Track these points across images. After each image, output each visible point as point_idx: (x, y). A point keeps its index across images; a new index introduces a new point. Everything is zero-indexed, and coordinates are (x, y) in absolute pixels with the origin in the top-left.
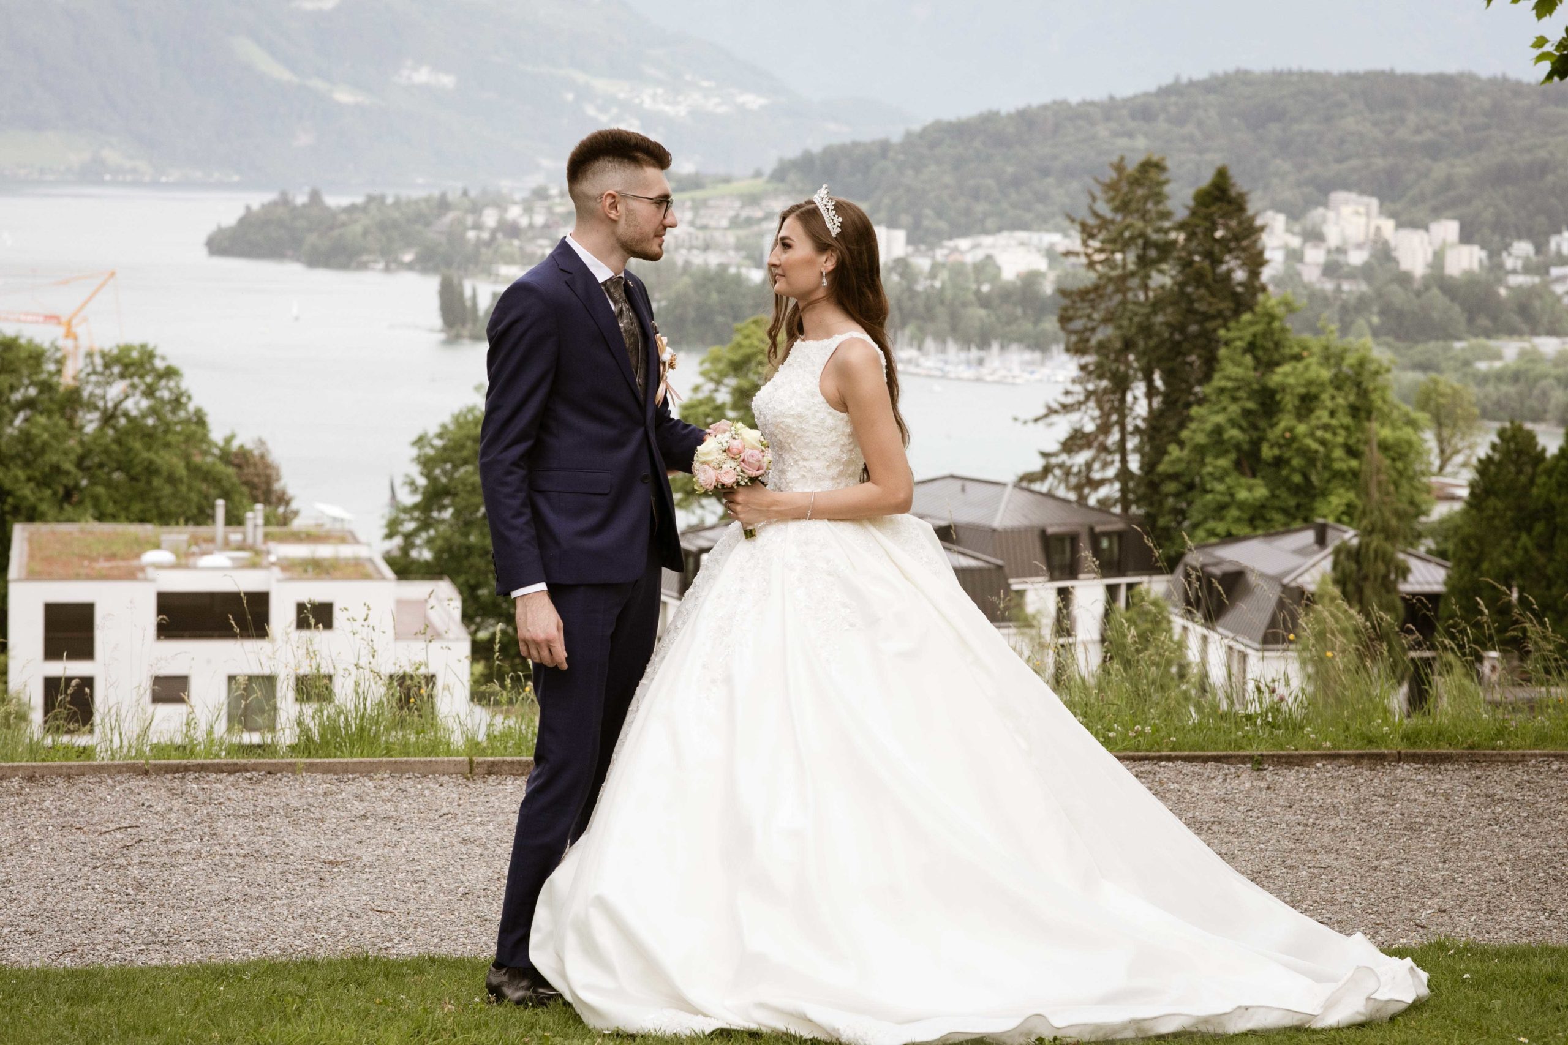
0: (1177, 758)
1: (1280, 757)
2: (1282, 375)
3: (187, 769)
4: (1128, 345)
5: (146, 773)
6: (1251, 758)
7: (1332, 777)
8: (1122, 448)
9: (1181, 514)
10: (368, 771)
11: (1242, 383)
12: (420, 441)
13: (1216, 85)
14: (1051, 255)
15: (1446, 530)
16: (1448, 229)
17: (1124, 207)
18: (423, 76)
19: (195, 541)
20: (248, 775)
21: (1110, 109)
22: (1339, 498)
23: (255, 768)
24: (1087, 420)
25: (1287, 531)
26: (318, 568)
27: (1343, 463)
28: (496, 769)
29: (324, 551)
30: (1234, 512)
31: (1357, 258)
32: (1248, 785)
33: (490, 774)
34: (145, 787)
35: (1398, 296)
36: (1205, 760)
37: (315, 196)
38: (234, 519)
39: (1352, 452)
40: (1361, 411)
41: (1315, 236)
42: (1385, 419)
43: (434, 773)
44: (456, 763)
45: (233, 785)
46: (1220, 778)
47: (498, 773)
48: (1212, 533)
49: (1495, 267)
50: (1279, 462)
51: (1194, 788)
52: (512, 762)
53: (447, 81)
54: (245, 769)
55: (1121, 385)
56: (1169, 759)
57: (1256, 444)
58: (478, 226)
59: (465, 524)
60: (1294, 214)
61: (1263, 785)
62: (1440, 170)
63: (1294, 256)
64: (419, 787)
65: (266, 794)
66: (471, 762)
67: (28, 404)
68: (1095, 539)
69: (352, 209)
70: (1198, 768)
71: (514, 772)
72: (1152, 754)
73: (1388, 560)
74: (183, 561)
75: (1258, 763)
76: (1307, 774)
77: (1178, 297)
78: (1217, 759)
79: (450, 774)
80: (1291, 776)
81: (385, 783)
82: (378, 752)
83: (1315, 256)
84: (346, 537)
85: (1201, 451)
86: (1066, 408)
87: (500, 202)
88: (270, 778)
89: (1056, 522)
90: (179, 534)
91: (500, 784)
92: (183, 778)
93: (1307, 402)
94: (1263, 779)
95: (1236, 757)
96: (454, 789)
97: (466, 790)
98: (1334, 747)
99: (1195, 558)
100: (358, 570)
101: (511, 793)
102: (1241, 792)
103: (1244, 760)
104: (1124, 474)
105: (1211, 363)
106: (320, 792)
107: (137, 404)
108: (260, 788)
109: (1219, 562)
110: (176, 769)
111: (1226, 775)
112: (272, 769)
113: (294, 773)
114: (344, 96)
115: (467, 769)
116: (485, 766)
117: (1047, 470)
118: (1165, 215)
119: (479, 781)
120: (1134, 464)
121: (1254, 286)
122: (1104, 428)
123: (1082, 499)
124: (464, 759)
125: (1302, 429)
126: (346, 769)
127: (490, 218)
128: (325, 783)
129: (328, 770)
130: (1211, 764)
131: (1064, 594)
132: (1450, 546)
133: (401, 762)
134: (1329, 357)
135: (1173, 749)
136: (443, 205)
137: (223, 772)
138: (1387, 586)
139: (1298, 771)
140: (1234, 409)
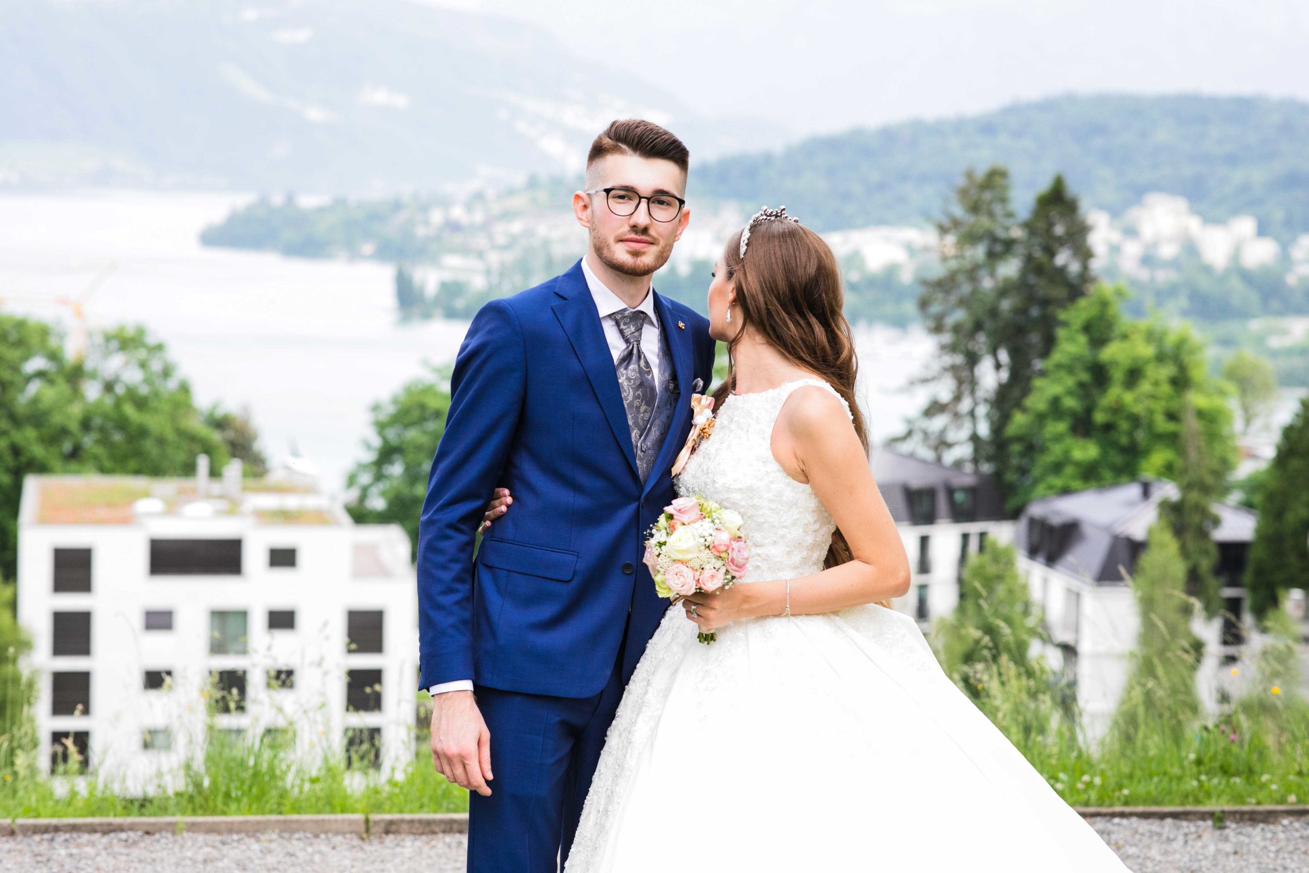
0: (1131, 815)
1: (1242, 814)
2: (1112, 352)
3: (57, 829)
4: (978, 326)
5: (12, 833)
6: (1211, 815)
7: (1302, 837)
8: (972, 414)
9: (1023, 471)
10: (254, 831)
11: (1077, 359)
12: (376, 408)
13: (1047, 106)
14: (910, 249)
15: (1253, 486)
16: (1245, 226)
17: (975, 208)
18: (381, 97)
19: (181, 492)
20: (123, 836)
21: (959, 126)
22: (1159, 457)
23: (132, 828)
24: (944, 390)
25: (1115, 484)
26: (286, 517)
27: (1163, 425)
28: (393, 828)
29: (291, 502)
30: (1069, 470)
31: (1168, 251)
32: (1212, 849)
33: (387, 832)
34: (9, 851)
35: (1204, 284)
36: (1162, 816)
37: (290, 200)
38: (215, 473)
39: (1172, 416)
40: (1181, 382)
41: (1131, 232)
42: (1200, 388)
43: (326, 832)
44: (351, 822)
45: (106, 849)
46: (1181, 839)
47: (397, 832)
48: (1051, 487)
49: (1285, 258)
50: (1108, 427)
51: (1154, 852)
52: (412, 822)
53: (401, 101)
54: (120, 829)
55: (973, 359)
56: (1123, 815)
57: (1089, 410)
58: (426, 223)
59: (412, 476)
60: (1115, 213)
61: (1228, 847)
62: (1237, 176)
63: (1115, 249)
64: (310, 850)
65: (140, 861)
66: (367, 821)
67: (41, 374)
68: (950, 491)
69: (321, 210)
70: (1153, 825)
71: (414, 831)
72: (1104, 810)
73: (1203, 512)
74: (171, 509)
75: (1219, 819)
76: (1274, 833)
77: (1021, 287)
78: (1175, 816)
79: (343, 834)
80: (1257, 834)
81: (273, 846)
82: (268, 807)
83: (1132, 250)
84: (310, 489)
85: (1041, 418)
86: (925, 381)
87: (445, 203)
88: (148, 840)
89: (918, 479)
90: (168, 486)
91: (398, 845)
92: (52, 840)
93: (1134, 375)
94: (1226, 839)
95: (1194, 813)
96: (347, 854)
97: (360, 855)
98: (1299, 801)
99: (1036, 510)
100: (320, 518)
101: (410, 859)
102: (1206, 858)
103: (1203, 816)
104: (975, 438)
105: (1049, 343)
106: (200, 858)
107: (133, 376)
108: (136, 852)
109: (1057, 513)
110: (45, 829)
111: (1186, 835)
112: (150, 829)
113: (174, 833)
114: (315, 114)
115: (362, 828)
116: (382, 825)
117: (909, 434)
118: (1010, 215)
119: (375, 841)
120: (984, 430)
121: (1085, 277)
122: (957, 398)
123: (939, 459)
124: (359, 817)
125: (1128, 398)
126: (231, 829)
127: (437, 217)
128: (207, 845)
129: (212, 829)
130: (1169, 821)
131: (924, 541)
132: (1258, 499)
133: (291, 821)
134: (1151, 336)
135: (1126, 803)
136: (397, 206)
137: (95, 831)
138: (1203, 534)
139: (1263, 829)
140: (1070, 382)
